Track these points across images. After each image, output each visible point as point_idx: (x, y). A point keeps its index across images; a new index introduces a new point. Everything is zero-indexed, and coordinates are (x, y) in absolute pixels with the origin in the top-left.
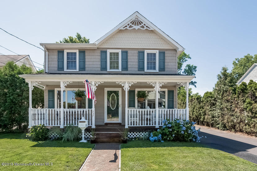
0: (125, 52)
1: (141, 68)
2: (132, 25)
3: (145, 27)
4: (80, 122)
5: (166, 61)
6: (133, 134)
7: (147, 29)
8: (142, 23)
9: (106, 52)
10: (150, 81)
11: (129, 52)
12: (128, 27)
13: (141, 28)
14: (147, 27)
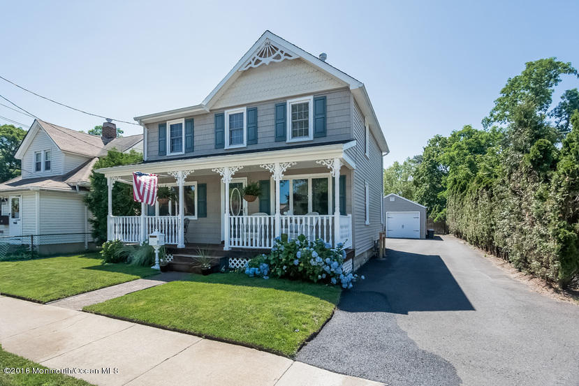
0: (253, 111)
1: (281, 136)
2: (260, 59)
3: (282, 55)
4: (151, 237)
5: (329, 115)
6: (238, 262)
7: (286, 59)
8: (277, 49)
9: (222, 115)
10: (265, 162)
11: (260, 108)
12: (253, 62)
13: (276, 61)
14: (286, 54)
